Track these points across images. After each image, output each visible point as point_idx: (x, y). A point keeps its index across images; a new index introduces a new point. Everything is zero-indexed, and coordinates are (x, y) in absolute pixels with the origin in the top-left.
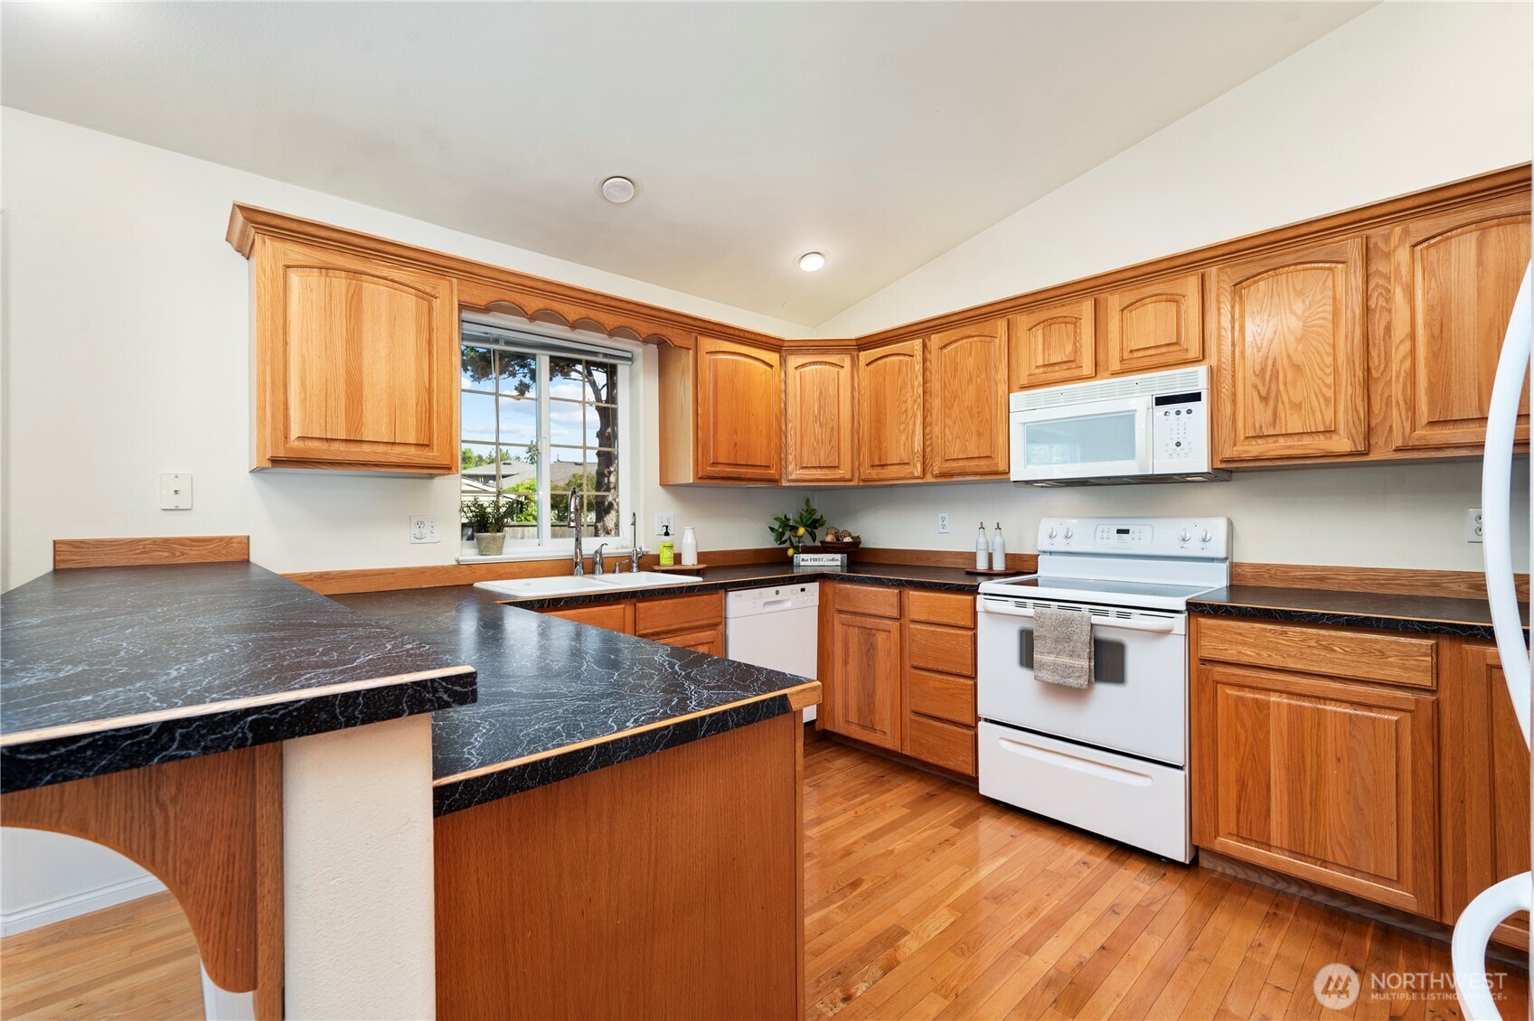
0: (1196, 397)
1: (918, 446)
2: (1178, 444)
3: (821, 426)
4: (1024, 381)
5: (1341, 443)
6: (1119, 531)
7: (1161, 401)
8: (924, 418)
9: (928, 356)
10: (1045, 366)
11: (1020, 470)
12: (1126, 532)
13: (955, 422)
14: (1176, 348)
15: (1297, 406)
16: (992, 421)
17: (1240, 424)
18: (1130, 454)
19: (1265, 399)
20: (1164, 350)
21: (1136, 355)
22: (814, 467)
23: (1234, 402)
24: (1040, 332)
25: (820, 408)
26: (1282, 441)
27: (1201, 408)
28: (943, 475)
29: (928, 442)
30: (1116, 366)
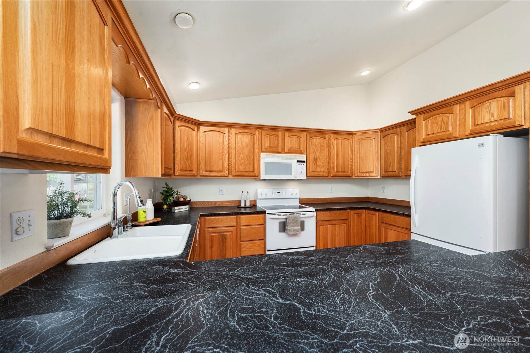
0: (304, 162)
1: (226, 165)
2: (301, 172)
3: (187, 153)
4: (263, 150)
5: (325, 174)
6: (278, 192)
7: (298, 161)
8: (229, 156)
9: (230, 135)
10: (269, 147)
11: (263, 176)
12: (280, 192)
13: (241, 159)
14: (299, 149)
15: (319, 166)
16: (255, 161)
17: (311, 168)
18: (291, 174)
19: (315, 164)
20: (297, 149)
21: (291, 149)
22: (185, 170)
23: (310, 164)
24: (268, 137)
25: (187, 146)
26: (317, 173)
27: (305, 164)
28: (236, 176)
29: (230, 164)
30: (286, 151)
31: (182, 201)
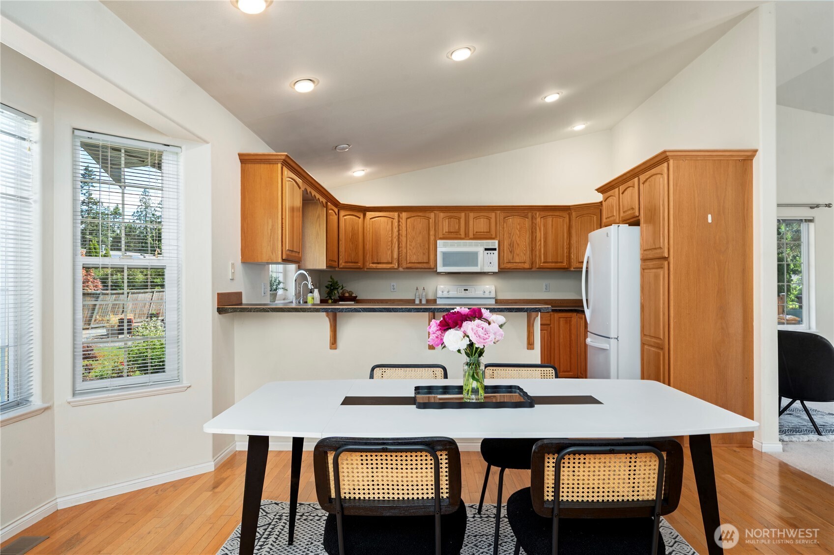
0: (495, 249)
1: (395, 256)
2: (491, 263)
3: (352, 244)
4: (441, 236)
5: (527, 266)
6: (465, 290)
7: (486, 249)
8: (399, 245)
9: (401, 220)
10: (448, 232)
11: (440, 269)
12: (467, 290)
13: (413, 248)
14: (488, 233)
15: (518, 255)
16: (430, 249)
17: (505, 258)
18: (477, 265)
19: (511, 252)
20: (485, 233)
21: (478, 233)
22: (349, 262)
23: (504, 252)
24: (447, 220)
25: (352, 235)
26: (514, 264)
27: (496, 252)
28: (407, 268)
29: (400, 255)
30: (471, 235)
31: (347, 297)
